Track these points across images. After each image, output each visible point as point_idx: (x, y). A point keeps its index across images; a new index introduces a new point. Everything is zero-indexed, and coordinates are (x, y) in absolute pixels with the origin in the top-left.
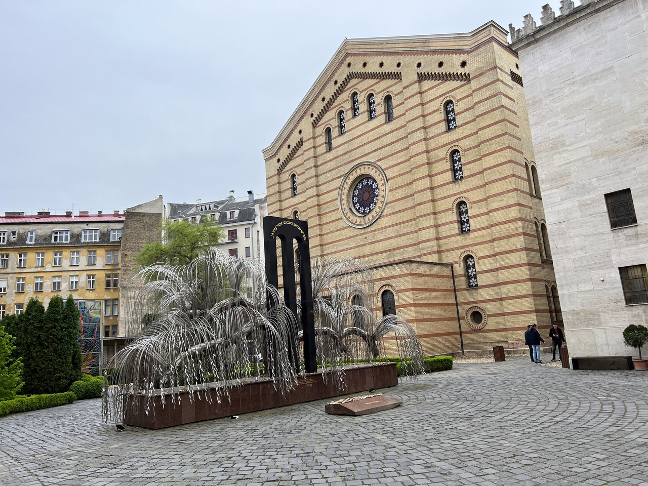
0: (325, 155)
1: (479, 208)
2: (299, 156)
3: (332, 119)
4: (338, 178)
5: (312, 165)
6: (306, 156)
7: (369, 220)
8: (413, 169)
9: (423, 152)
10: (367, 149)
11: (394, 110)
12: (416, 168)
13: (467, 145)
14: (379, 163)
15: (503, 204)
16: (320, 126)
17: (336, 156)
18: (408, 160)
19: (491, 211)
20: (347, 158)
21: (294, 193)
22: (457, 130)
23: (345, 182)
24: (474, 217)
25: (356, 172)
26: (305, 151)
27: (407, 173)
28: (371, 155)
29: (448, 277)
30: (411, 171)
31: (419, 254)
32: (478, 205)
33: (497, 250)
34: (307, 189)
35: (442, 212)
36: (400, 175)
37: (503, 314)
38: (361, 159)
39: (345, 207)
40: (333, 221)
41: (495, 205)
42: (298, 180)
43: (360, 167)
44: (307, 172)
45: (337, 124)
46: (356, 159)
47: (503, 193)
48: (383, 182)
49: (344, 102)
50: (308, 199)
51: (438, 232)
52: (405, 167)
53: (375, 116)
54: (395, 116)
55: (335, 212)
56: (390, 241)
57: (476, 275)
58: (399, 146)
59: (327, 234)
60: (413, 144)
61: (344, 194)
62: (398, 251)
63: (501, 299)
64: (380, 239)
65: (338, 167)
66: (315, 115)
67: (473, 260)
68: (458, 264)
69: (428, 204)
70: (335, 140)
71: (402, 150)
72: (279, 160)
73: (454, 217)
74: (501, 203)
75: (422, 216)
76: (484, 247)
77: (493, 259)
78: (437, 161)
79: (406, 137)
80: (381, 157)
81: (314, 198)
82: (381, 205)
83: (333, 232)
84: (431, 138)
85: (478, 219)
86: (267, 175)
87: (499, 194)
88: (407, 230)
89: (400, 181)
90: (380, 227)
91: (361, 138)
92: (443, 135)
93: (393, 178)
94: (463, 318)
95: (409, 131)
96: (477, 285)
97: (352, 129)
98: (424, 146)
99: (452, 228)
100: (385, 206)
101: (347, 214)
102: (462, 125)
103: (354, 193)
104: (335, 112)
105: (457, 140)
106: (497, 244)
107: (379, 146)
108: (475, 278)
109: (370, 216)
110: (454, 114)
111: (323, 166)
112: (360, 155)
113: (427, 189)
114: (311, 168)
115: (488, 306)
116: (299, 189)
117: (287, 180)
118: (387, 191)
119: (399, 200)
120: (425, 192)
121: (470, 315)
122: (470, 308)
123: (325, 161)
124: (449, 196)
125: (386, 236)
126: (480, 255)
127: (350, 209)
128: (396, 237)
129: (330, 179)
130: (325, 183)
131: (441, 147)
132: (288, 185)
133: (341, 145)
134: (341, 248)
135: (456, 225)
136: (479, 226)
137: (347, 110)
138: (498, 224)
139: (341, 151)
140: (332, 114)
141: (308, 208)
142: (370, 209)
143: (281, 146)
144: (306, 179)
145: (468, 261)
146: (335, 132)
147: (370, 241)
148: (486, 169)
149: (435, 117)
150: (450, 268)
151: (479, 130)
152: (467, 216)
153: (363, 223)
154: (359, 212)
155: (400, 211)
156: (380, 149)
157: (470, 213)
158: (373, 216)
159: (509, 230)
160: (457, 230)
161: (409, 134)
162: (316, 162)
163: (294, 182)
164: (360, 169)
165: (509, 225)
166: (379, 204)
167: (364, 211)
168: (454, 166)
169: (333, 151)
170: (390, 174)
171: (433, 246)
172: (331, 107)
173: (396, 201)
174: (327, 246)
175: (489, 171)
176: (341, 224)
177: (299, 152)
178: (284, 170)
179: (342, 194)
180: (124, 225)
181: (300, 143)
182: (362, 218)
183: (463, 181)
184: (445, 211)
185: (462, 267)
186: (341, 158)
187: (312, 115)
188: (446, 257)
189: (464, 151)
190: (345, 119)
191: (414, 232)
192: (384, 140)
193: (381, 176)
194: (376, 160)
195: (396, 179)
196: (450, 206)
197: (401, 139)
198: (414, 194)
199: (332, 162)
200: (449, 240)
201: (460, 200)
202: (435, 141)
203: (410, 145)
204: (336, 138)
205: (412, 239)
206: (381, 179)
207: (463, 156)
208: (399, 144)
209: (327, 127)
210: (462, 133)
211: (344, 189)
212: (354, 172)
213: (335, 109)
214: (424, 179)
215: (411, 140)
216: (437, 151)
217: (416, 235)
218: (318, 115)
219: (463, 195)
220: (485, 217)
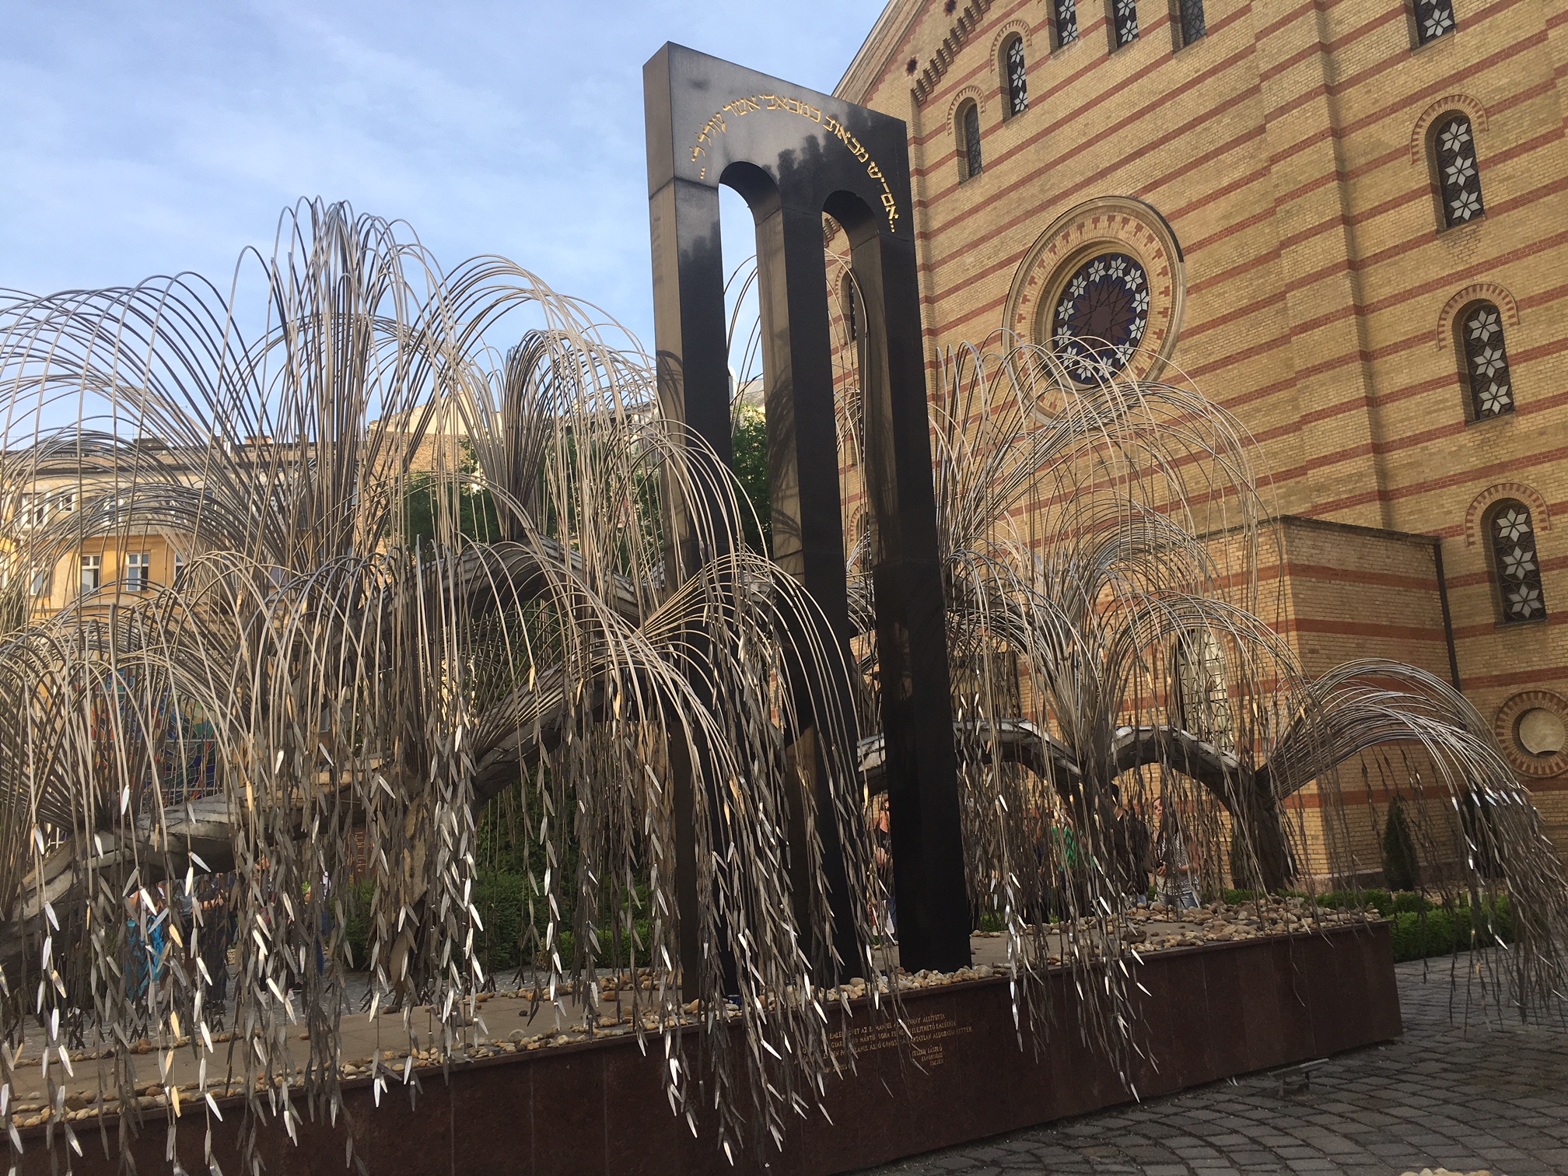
0: (959, 194)
3: (980, 68)
4: (1002, 265)
8: (1280, 201)
9: (1321, 136)
10: (1107, 152)
12: (1293, 195)
13: (1499, 89)
14: (1149, 198)
16: (937, 98)
17: (994, 191)
18: (1260, 174)
20: (1033, 193)
22: (1458, 37)
23: (1026, 279)
24: (1528, 356)
25: (1066, 237)
27: (1256, 219)
28: (1120, 173)
29: (1422, 584)
30: (1271, 212)
32: (1547, 309)
35: (1396, 348)
36: (1230, 231)
38: (1084, 191)
39: (1027, 361)
43: (1079, 220)
45: (997, 82)
46: (1065, 194)
48: (1164, 261)
49: (1022, 3)
51: (1376, 425)
52: (1251, 199)
53: (1135, 36)
54: (1209, 21)
56: (1192, 468)
57: (1535, 572)
58: (1223, 129)
60: (1282, 110)
61: (1021, 318)
65: (999, 231)
66: (923, 64)
67: (1522, 518)
68: (1463, 537)
69: (1339, 324)
70: (990, 138)
71: (1237, 142)
73: (1447, 364)
75: (1317, 370)
78: (1375, 164)
80: (1158, 175)
82: (1156, 345)
84: (1353, 81)
85: (1548, 362)
88: (1257, 426)
89: (1228, 253)
91: (1081, 119)
92: (1400, 66)
93: (1200, 245)
95: (1264, 67)
96: (1540, 615)
97: (1052, 92)
98: (1325, 111)
99: (1437, 402)
100: (1174, 346)
101: (1032, 386)
102: (1480, 16)
103: (1057, 313)
104: (989, 44)
105: (1459, 77)
107: (1149, 139)
108: (1534, 586)
111: (951, 232)
112: (1079, 179)
113: (1333, 269)
118: (1180, 291)
119: (1225, 319)
120: (1329, 280)
121: (1510, 723)
122: (1512, 699)
123: (956, 214)
124: (1427, 288)
127: (1045, 369)
129: (973, 273)
130: (956, 288)
131: (1395, 108)
133: (1010, 154)
135: (1454, 393)
136: (1548, 392)
137: (1036, 30)
139: (1009, 173)
140: (980, 51)
142: (1116, 362)
145: (1502, 522)
146: (990, 113)
149: (1368, 5)
150: (1430, 550)
151: (1553, 22)
152: (1498, 355)
154: (1077, 378)
155: (1228, 361)
156: (1154, 146)
157: (1514, 342)
161: (1265, 77)
162: (926, 219)
164: (1081, 227)
166: (1151, 343)
167: (1095, 370)
168: (1444, 176)
169: (985, 178)
170: (1188, 230)
171: (1361, 475)
172: (978, 28)
173: (1214, 324)
179: (1015, 318)
183: (1487, 225)
184: (1407, 344)
185: (1479, 548)
186: (1013, 195)
187: (912, 66)
188: (1411, 513)
189: (1489, 112)
190: (1027, 63)
191: (1286, 430)
192: (1170, 114)
193: (1157, 244)
194: (1140, 186)
195: (1215, 245)
196: (1430, 322)
197: (1233, 102)
198: (1286, 292)
199: (981, 213)
200: (1426, 448)
201: (1472, 297)
202: (1369, 91)
203: (1269, 118)
204: (993, 130)
205: (1275, 454)
206: (1159, 254)
207: (1481, 131)
208: (1226, 120)
209: (962, 98)
210: (1478, 48)
211: (1024, 302)
212: (1059, 238)
213: (992, 34)
214: (1325, 234)
215: (1271, 100)
216: (1373, 128)
217: (1291, 439)
218: (932, 61)
219: (1484, 278)
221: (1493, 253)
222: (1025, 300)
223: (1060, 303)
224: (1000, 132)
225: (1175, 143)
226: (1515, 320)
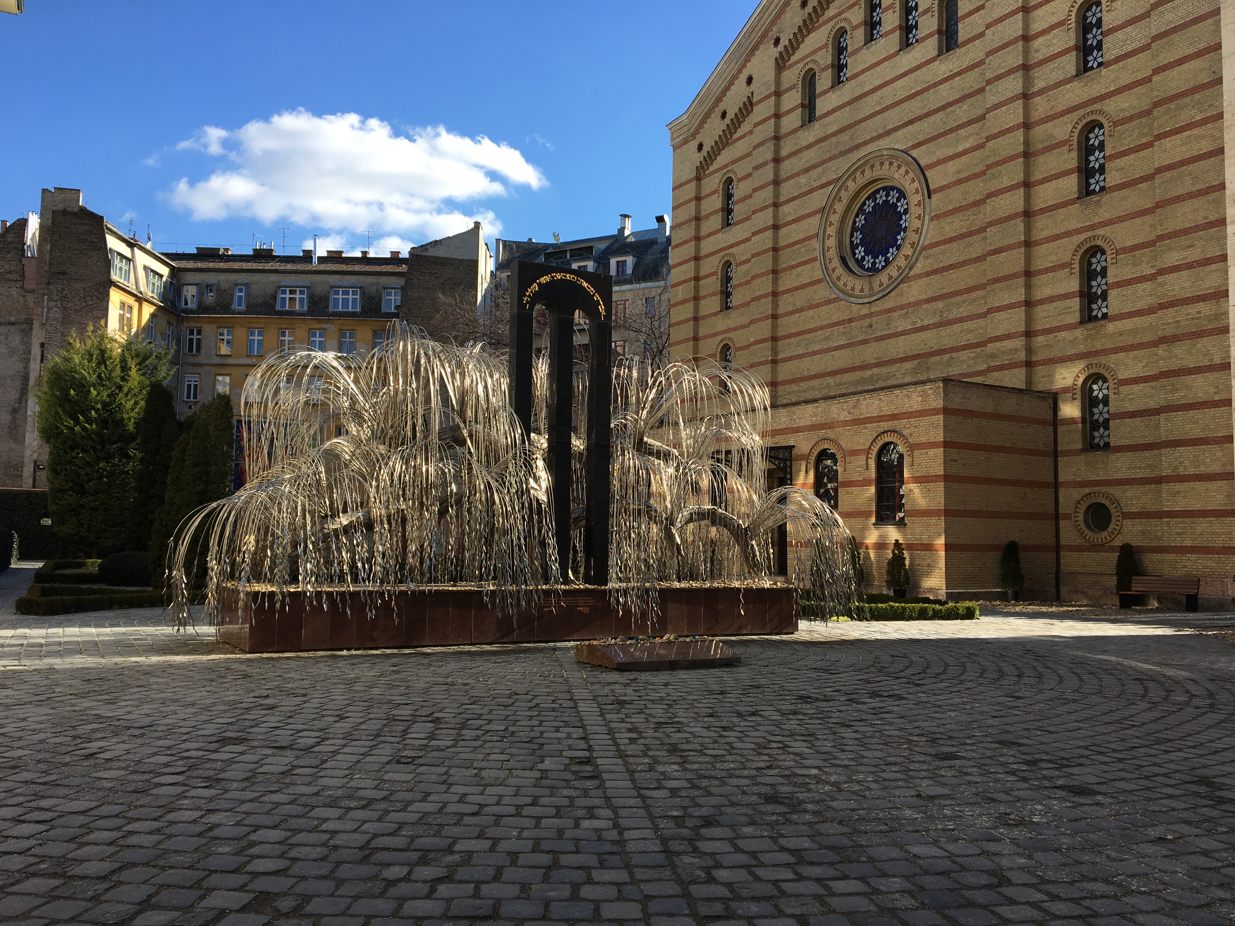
0: (800, 134)
1: (1134, 265)
2: (744, 136)
3: (820, 49)
4: (823, 186)
5: (769, 156)
6: (755, 139)
7: (881, 284)
8: (989, 167)
9: (1017, 127)
10: (893, 118)
11: (960, 25)
12: (997, 164)
13: (1123, 110)
14: (915, 153)
15: (1193, 255)
16: (792, 65)
17: (822, 135)
18: (981, 146)
19: (1162, 272)
20: (846, 139)
21: (728, 219)
22: (1104, 71)
23: (836, 198)
24: (1119, 284)
25: (863, 172)
26: (756, 125)
27: (976, 176)
28: (899, 133)
29: (1041, 422)
30: (983, 173)
31: (984, 367)
32: (1133, 256)
33: (1163, 366)
34: (754, 212)
35: (1047, 270)
36: (960, 182)
37: (1160, 515)
38: (876, 143)
39: (833, 253)
40: (803, 287)
41: (1173, 258)
42: (739, 191)
43: (871, 162)
44: (756, 173)
45: (830, 60)
46: (865, 143)
47: (1197, 228)
48: (919, 197)
49: (849, 8)
50: (754, 234)
51: (1030, 319)
52: (972, 163)
53: (917, 41)
54: (961, 39)
55: (809, 266)
56: (924, 335)
57: (1108, 420)
58: (963, 112)
59: (789, 314)
60: (996, 107)
61: (831, 224)
62: (937, 358)
63: (1159, 480)
64: (900, 329)
65: (823, 162)
66: (784, 42)
67: (1105, 386)
68: (1070, 394)
69: (1014, 252)
70: (822, 98)
71: (970, 122)
72: (700, 147)
73: (1074, 285)
74: (1189, 252)
75: (998, 280)
76: (1135, 358)
77: (1152, 387)
78: (1049, 149)
79: (982, 90)
80: (921, 138)
81: (767, 233)
82: (910, 252)
83: (800, 310)
84: (1040, 92)
85: (1129, 291)
86: (674, 181)
87: (1186, 232)
88: (962, 311)
89: (957, 196)
90: (905, 301)
91: (879, 93)
92: (1068, 86)
93: (942, 189)
94: (1068, 517)
95: (989, 75)
96: (1107, 446)
97: (863, 72)
98: (1021, 111)
99: (1065, 309)
100: (920, 253)
101: (834, 270)
102: (1118, 59)
103: (855, 222)
104: (827, 33)
105: (1102, 98)
106: (1164, 350)
107: (919, 113)
108: (1107, 428)
109: (883, 277)
110: (1101, 34)
111: (794, 160)
112: (874, 134)
113: (1015, 216)
114: (765, 164)
115: (1129, 494)
116: (739, 211)
117: (715, 192)
118: (927, 218)
119: (951, 240)
120: (1012, 223)
121: (1082, 511)
122: (1086, 496)
123: (798, 147)
124: (1068, 234)
125: (914, 323)
126: (1124, 374)
127: (843, 260)
128: (937, 325)
129: (803, 190)
130: (793, 199)
131: (1063, 113)
132: (715, 203)
133: (834, 111)
134: (817, 347)
135: (1075, 304)
136: (1128, 308)
137: (855, 28)
138: (1172, 304)
139: (833, 124)
140: (821, 37)
141: (754, 256)
142: (887, 259)
143: (708, 115)
144: (755, 190)
145: (1094, 387)
146: (824, 81)
147: (879, 334)
148: (1160, 170)
149: (1055, 41)
150: (1050, 401)
151: (1157, 71)
152: (1104, 281)
153: (866, 289)
154: (862, 267)
155: (951, 267)
156: (920, 118)
157: (1112, 275)
158: (890, 277)
159: (1199, 318)
160: (1078, 315)
161: (989, 82)
162: (777, 150)
163: (728, 196)
164: (872, 167)
165: (1201, 306)
166: (907, 250)
167: (874, 263)
168: (1088, 162)
169: (817, 125)
170: (936, 178)
171: (1017, 350)
172: (821, 20)
173: (945, 242)
174: (787, 341)
175: (1168, 175)
176: (822, 292)
177: (745, 127)
178: (711, 169)
179: (828, 223)
180: (406, 282)
181: (749, 106)
182: (867, 280)
183: (1106, 198)
184: (1053, 269)
185: (1078, 403)
186: (833, 140)
187: (777, 41)
188: (1043, 377)
189: (1116, 124)
190: (849, 49)
191: (979, 316)
192: (932, 98)
193: (916, 185)
194: (910, 144)
195: (951, 190)
196: (1066, 257)
197: (970, 96)
198: (986, 227)
199: (813, 149)
200: (1056, 336)
201: (1093, 243)
202: (1049, 100)
203: (989, 110)
204: (825, 92)
205: (972, 331)
206: (917, 192)
207: (1110, 136)
208: (965, 107)
209: (807, 68)
210: (1114, 81)
211: (834, 213)
212: (859, 172)
213: (829, 26)
214: (1013, 192)
215: (991, 98)
216: (1050, 124)
217: (981, 322)
218: (790, 40)
219: (1100, 232)
220: (1147, 285)
221: (1107, 216)
222: (835, 212)
223: (857, 216)
224: (828, 95)
225: (933, 118)
226: (1114, 261)
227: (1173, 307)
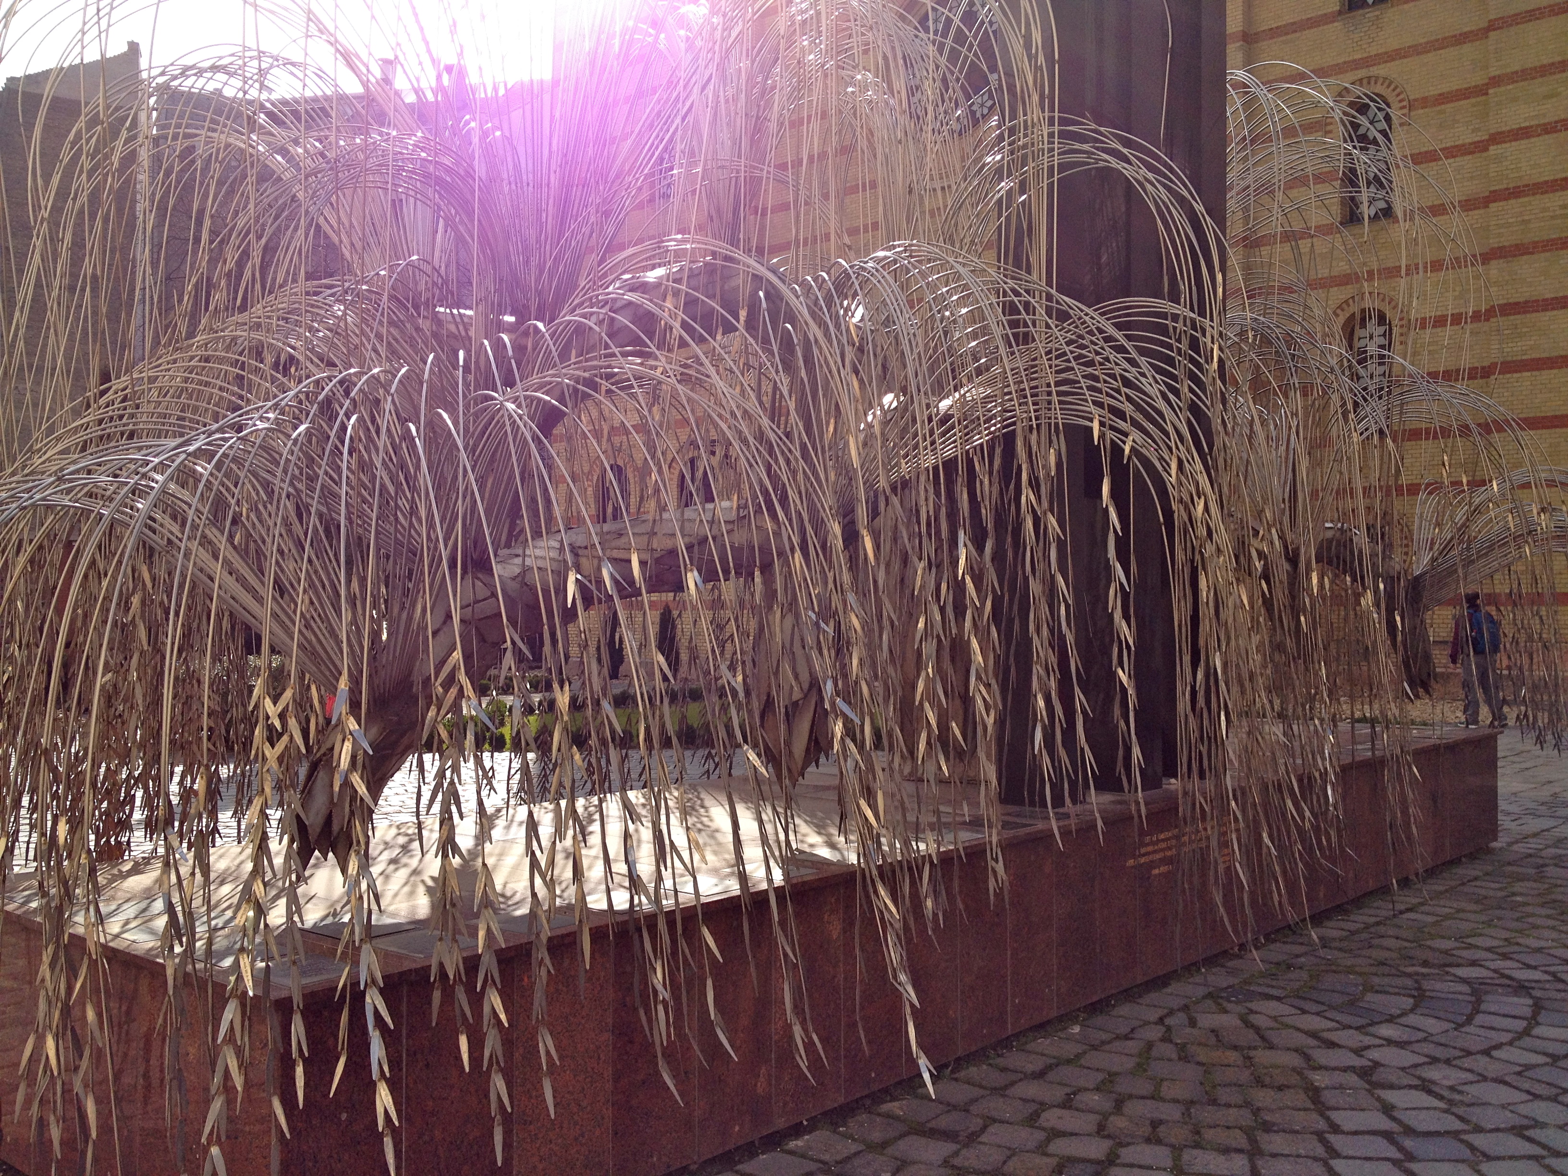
1: (1442, 127)
19: (1497, 138)
24: (1413, 160)
32: (1439, 113)
33: (1499, 297)
41: (1515, 116)
85: (1431, 170)
106: (1499, 270)
126: (1420, 311)
135: (1331, 192)
138: (1515, 193)
160: (1334, 210)
183: (1389, 13)
219: (1380, 70)
220: (1466, 162)
221: (1394, 44)
226: (1405, 120)
227: (1516, 197)
